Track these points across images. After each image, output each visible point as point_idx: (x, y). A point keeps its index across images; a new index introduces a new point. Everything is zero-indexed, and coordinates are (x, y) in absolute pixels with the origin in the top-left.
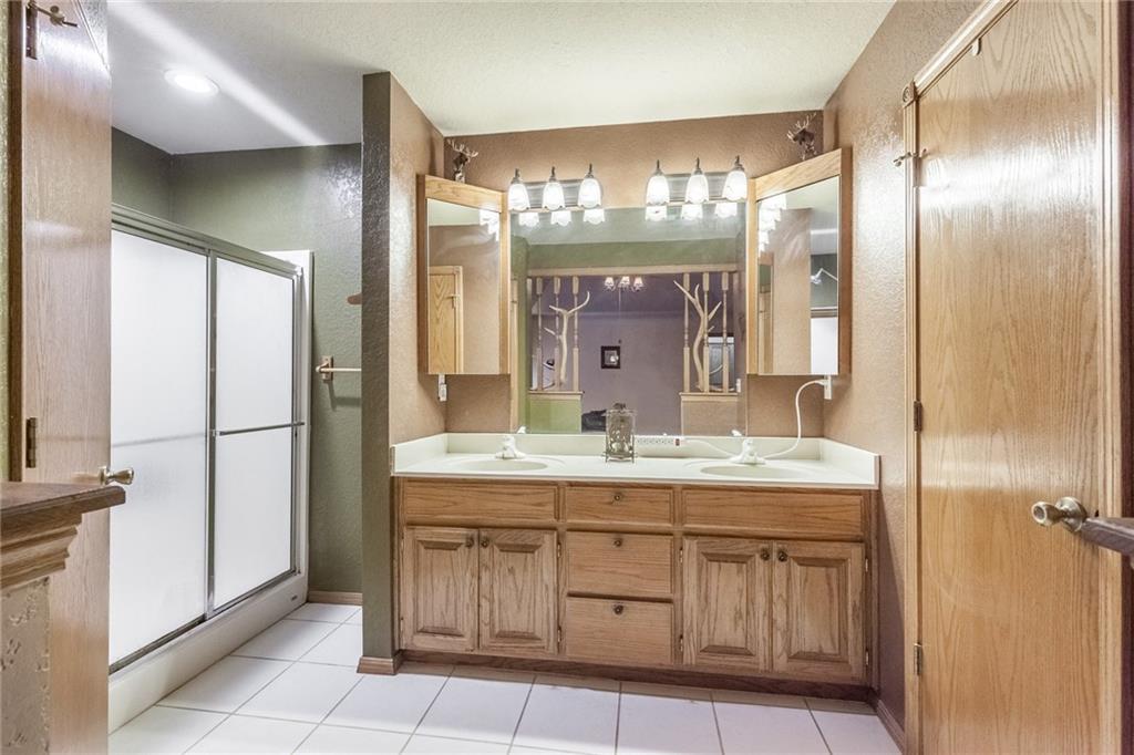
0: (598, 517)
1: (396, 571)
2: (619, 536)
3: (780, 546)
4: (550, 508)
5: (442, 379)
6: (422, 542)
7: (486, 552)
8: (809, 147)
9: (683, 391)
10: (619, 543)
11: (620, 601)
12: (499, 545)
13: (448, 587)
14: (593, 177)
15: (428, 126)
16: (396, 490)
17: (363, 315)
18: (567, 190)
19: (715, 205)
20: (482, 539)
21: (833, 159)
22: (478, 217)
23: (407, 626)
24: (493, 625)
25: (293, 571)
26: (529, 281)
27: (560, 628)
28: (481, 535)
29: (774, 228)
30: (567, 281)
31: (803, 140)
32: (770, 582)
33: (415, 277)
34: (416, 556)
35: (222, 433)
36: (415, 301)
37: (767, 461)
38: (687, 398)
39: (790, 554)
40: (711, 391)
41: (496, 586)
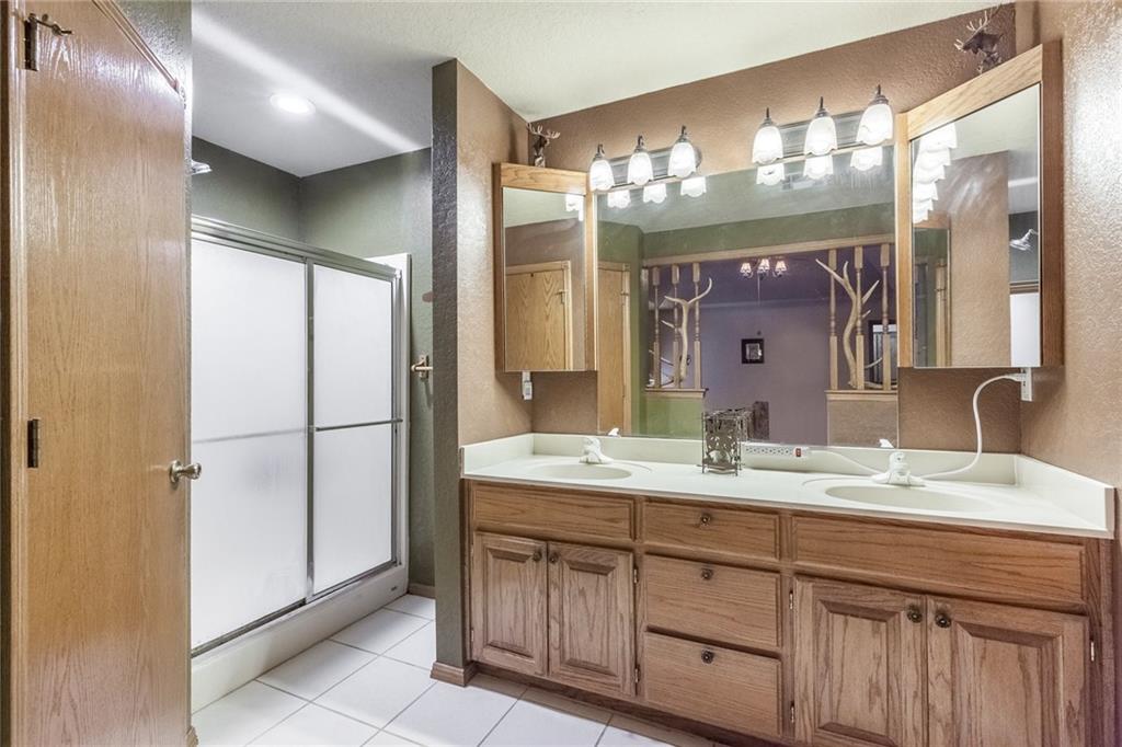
0: (680, 541)
1: (467, 578)
2: (709, 567)
3: (940, 605)
4: (625, 525)
5: (526, 376)
6: (490, 549)
7: (554, 568)
8: (989, 54)
9: (829, 388)
10: (708, 576)
11: (711, 646)
12: (569, 562)
13: (516, 601)
14: (685, 140)
15: (507, 113)
16: (466, 493)
17: (434, 313)
18: (655, 162)
19: (850, 154)
20: (550, 553)
21: (1030, 61)
22: (563, 203)
23: (477, 636)
24: (564, 651)
25: (394, 562)
26: (644, 273)
27: (637, 666)
28: (550, 549)
29: (942, 177)
30: (686, 269)
31: (981, 47)
32: (925, 654)
33: (491, 270)
34: (485, 564)
35: (318, 430)
36: (491, 296)
37: (927, 483)
38: (835, 396)
39: (955, 617)
40: (866, 388)
41: (566, 607)
